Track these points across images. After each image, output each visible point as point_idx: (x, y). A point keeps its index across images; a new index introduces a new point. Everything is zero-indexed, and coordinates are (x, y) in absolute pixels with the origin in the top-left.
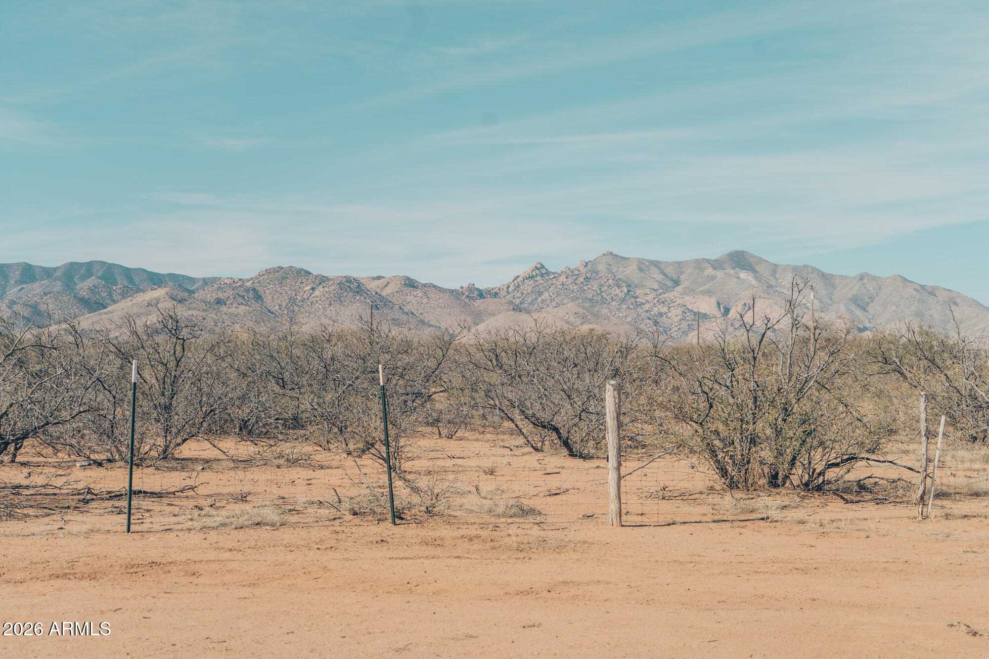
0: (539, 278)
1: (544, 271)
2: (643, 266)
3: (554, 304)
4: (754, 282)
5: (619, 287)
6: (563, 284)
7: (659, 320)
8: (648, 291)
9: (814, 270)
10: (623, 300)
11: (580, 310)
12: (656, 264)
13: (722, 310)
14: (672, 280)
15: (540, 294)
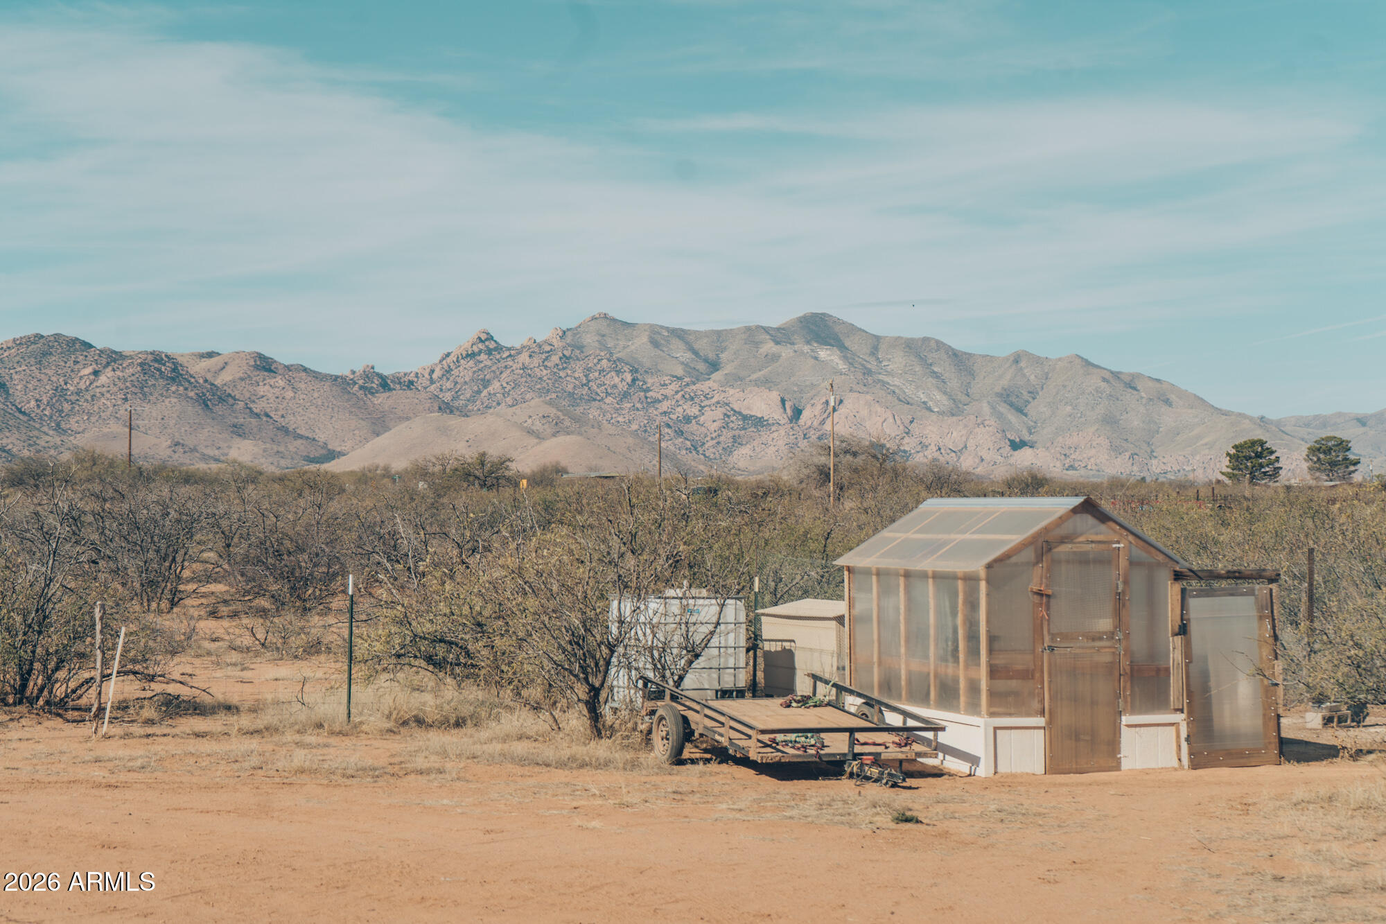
0: (483, 357)
1: (492, 345)
2: (660, 337)
3: (509, 400)
4: (842, 366)
5: (618, 372)
6: (524, 368)
7: (685, 428)
8: (667, 379)
9: (940, 345)
10: (625, 395)
11: (552, 411)
12: (679, 334)
13: (789, 411)
14: (706, 360)
15: (486, 383)
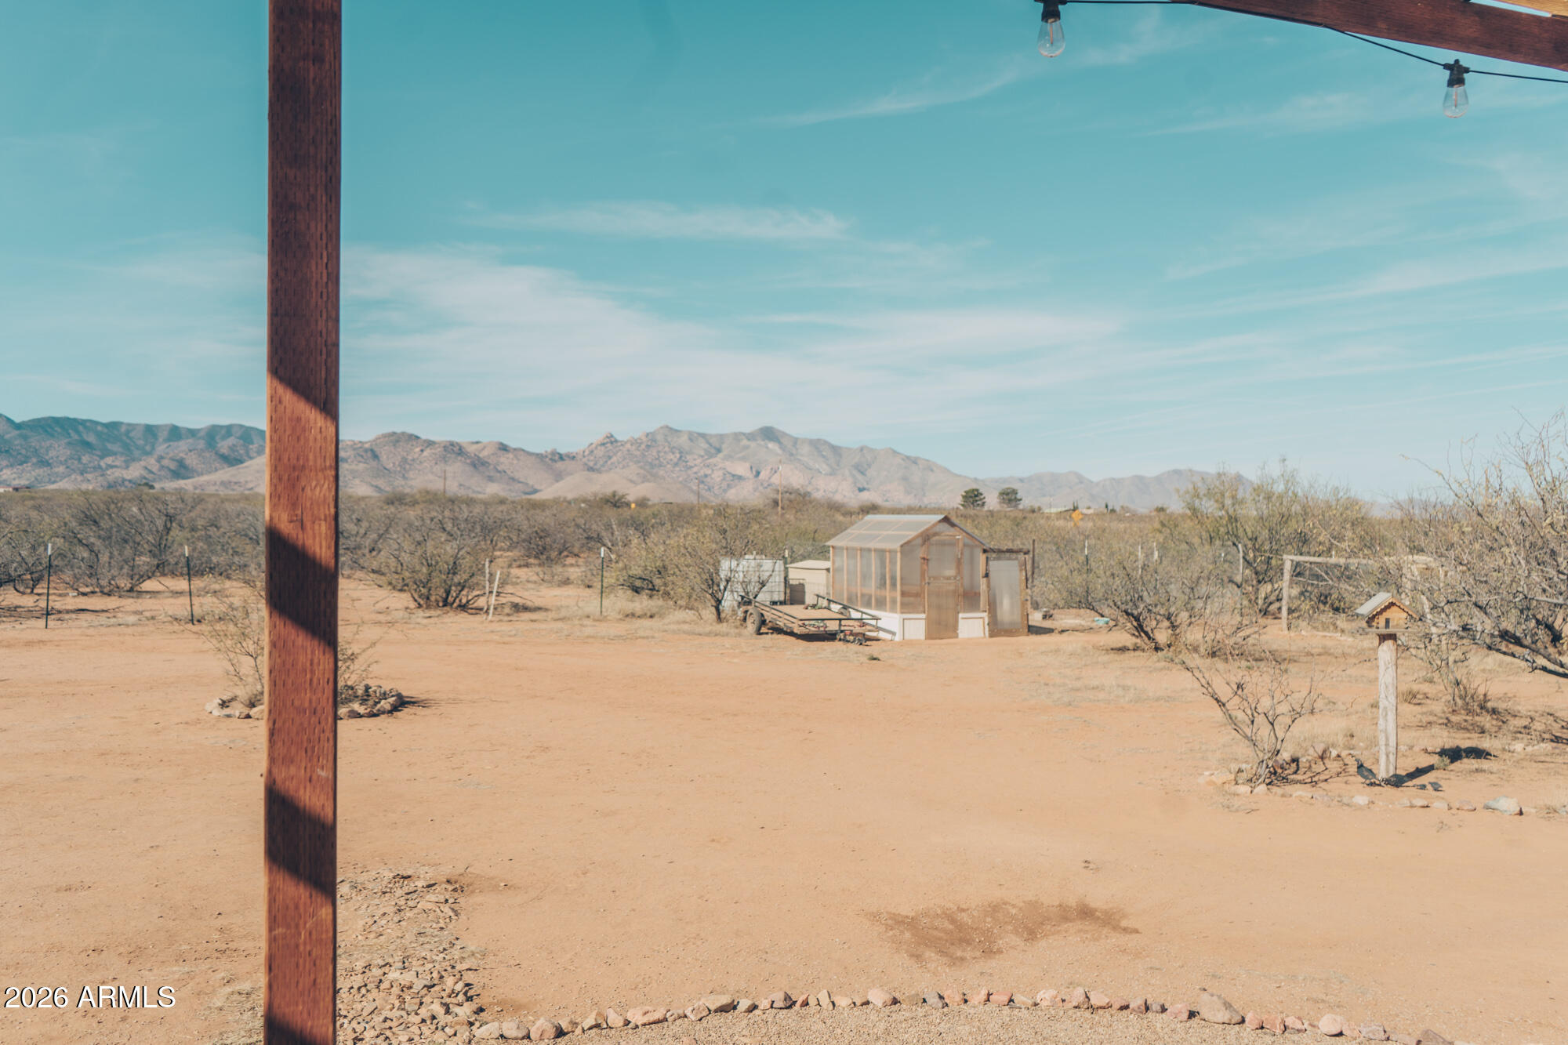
0: (609, 445)
1: (613, 439)
2: (693, 437)
3: (621, 466)
4: (779, 451)
5: (673, 453)
6: (628, 450)
7: (705, 480)
8: (696, 457)
9: (826, 442)
10: (676, 464)
11: (642, 471)
12: (703, 436)
13: (754, 473)
14: (715, 448)
15: (610, 458)
